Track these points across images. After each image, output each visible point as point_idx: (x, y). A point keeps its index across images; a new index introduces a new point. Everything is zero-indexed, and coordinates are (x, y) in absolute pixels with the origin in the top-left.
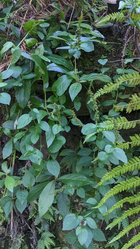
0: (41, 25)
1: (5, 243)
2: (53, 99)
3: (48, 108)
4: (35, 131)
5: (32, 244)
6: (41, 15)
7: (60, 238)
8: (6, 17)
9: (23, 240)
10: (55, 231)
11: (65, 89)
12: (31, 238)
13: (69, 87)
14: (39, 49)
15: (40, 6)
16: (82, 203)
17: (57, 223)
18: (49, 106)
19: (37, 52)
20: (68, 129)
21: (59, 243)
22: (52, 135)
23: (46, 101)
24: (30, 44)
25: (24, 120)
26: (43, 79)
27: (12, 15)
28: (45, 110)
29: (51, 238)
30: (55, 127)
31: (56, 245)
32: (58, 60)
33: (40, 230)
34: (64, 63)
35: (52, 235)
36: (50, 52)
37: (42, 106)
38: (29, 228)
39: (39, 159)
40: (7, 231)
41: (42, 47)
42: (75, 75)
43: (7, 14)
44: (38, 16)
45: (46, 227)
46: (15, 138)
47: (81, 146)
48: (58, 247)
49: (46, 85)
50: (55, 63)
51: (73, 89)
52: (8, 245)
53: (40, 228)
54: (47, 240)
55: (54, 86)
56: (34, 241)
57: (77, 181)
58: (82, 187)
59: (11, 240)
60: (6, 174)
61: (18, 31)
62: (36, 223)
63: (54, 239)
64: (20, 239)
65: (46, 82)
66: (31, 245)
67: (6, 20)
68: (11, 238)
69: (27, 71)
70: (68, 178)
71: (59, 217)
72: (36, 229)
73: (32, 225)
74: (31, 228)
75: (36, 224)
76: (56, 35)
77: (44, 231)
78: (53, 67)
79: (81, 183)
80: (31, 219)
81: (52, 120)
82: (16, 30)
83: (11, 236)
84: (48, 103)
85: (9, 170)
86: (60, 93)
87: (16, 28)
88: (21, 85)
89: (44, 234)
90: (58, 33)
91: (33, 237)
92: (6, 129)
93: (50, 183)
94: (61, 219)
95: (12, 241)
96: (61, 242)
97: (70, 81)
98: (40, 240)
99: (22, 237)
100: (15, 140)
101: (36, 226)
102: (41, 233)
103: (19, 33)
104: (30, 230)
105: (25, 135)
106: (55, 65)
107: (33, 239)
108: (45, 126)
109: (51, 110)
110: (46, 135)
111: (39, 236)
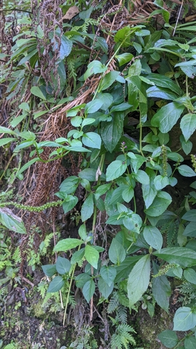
0: (137, 33)
1: (67, 335)
2: (150, 137)
3: (143, 151)
4: (125, 183)
5: (103, 338)
6: (134, 18)
7: (142, 335)
8: (85, 25)
9: (92, 332)
10: (135, 324)
11: (173, 123)
12: (102, 331)
13: (179, 121)
14: (134, 67)
15: (133, 5)
16: (180, 288)
17: (138, 313)
18: (146, 148)
19: (131, 71)
20: (174, 182)
21: (141, 342)
22: (152, 190)
23: (141, 141)
24: (123, 61)
25: (116, 169)
26: (140, 110)
27: (93, 22)
28: (140, 154)
29: (130, 333)
30: (158, 179)
31: (137, 343)
32: (161, 82)
33: (114, 321)
34: (170, 86)
35: (132, 330)
36: (148, 71)
37: (135, 148)
38: (100, 316)
39: (136, 226)
40: (69, 317)
41: (138, 63)
42: (189, 102)
43: (86, 20)
44: (130, 19)
45: (123, 317)
46: (97, 192)
47: (187, 206)
48: (139, 347)
49: (143, 119)
50: (157, 87)
51: (187, 123)
52: (71, 338)
53: (114, 318)
54: (125, 336)
55: (154, 119)
56: (106, 335)
57: (184, 259)
58: (192, 267)
59: (75, 330)
60: (86, 243)
61: (105, 43)
62: (110, 310)
63: (134, 336)
64: (88, 331)
65: (144, 114)
66: (102, 340)
67: (85, 28)
68: (74, 328)
69: (118, 100)
70: (168, 253)
71: (143, 306)
72: (109, 319)
73: (102, 312)
74: (102, 316)
75: (109, 312)
76: (159, 45)
77: (120, 323)
78: (154, 92)
79: (190, 261)
80: (101, 304)
81: (151, 168)
82: (102, 42)
83: (75, 325)
84: (144, 144)
85: (89, 237)
86: (166, 128)
87: (103, 40)
88: (110, 119)
89: (120, 327)
90: (161, 42)
91: (105, 330)
92: (85, 180)
93: (142, 258)
94: (145, 308)
95: (77, 333)
96: (143, 341)
97: (181, 111)
98: (114, 335)
99: (90, 328)
100: (97, 196)
101: (109, 314)
102: (115, 325)
103: (107, 46)
104: (99, 319)
105: (110, 189)
106: (157, 89)
107: (104, 332)
108: (143, 178)
109: (147, 154)
110: (143, 190)
111: (113, 329)
